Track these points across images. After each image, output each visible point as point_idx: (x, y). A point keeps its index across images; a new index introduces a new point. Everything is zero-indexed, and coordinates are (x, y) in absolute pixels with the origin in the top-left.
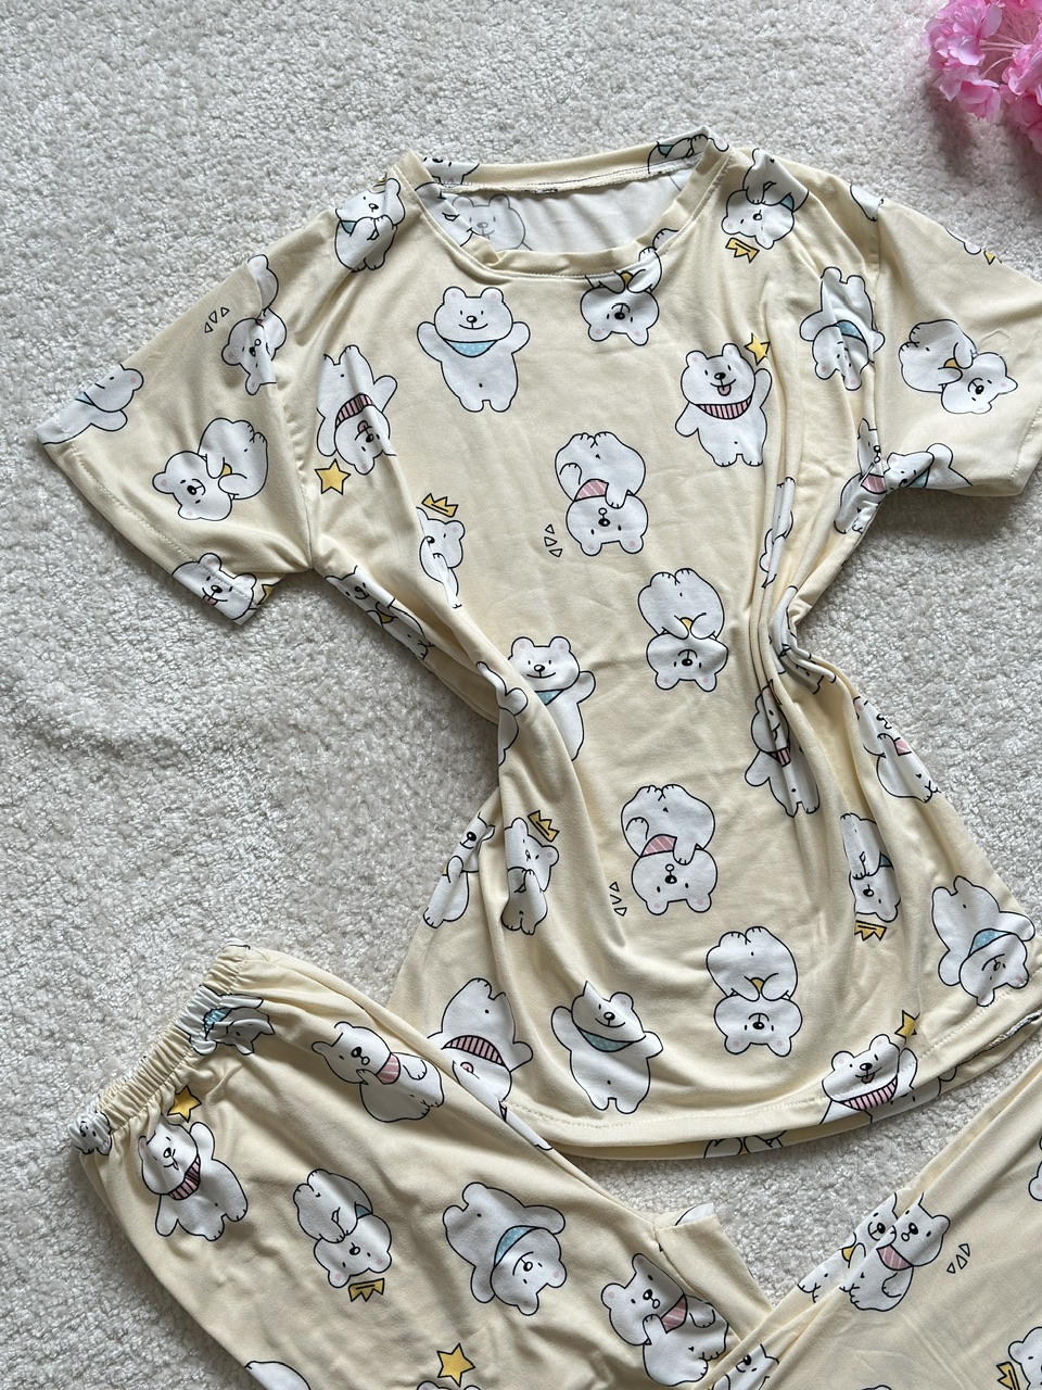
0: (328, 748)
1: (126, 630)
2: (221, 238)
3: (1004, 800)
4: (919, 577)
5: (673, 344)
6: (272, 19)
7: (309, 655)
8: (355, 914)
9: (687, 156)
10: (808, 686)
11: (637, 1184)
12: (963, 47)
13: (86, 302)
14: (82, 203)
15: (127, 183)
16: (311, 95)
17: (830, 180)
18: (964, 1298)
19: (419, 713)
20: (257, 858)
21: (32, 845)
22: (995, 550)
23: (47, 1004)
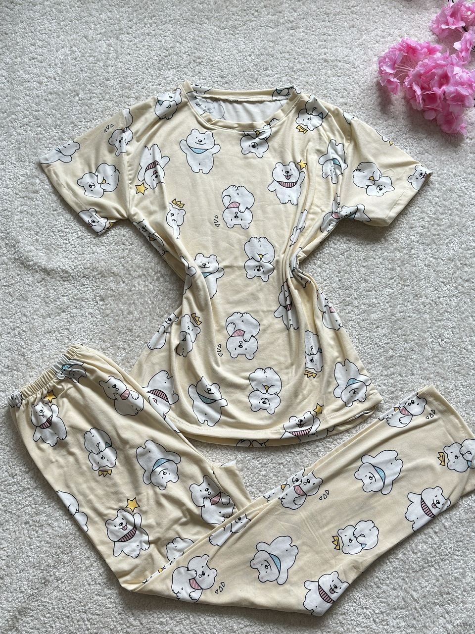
0: (124, 282)
1: (59, 231)
2: (116, 103)
3: (368, 335)
4: (349, 252)
5: (271, 159)
6: (147, 31)
7: (123, 249)
8: (124, 342)
9: (287, 95)
10: (302, 285)
11: (210, 452)
12: (388, 66)
13: (65, 118)
14: (69, 85)
15: (86, 80)
16: (156, 58)
17: (337, 109)
18: (323, 510)
19: (159, 275)
20: (92, 317)
21: (13, 301)
22: (378, 246)
23: (8, 356)
